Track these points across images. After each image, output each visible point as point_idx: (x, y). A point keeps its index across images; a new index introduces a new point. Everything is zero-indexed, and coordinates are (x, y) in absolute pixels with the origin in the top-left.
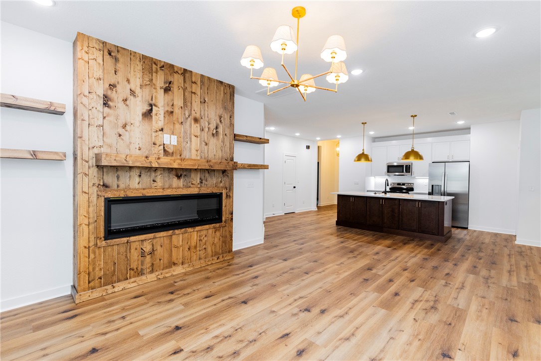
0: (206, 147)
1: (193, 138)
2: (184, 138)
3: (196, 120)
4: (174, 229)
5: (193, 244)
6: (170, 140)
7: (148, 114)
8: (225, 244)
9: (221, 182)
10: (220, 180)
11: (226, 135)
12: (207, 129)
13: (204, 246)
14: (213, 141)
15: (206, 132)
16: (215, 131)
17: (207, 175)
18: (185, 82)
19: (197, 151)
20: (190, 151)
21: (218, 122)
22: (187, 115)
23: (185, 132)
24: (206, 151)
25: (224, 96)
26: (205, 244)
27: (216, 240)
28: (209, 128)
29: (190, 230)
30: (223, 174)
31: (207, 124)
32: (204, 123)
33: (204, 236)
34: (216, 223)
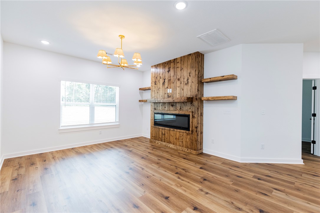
0: (183, 91)
1: (177, 88)
2: (175, 89)
3: (179, 80)
4: (170, 128)
5: (177, 137)
6: (170, 91)
7: (164, 83)
8: (192, 144)
9: (190, 109)
10: (189, 107)
11: (193, 82)
12: (183, 82)
13: (182, 141)
14: (186, 87)
15: (183, 84)
16: (187, 82)
17: (183, 105)
18: (174, 64)
19: (179, 94)
20: (176, 95)
21: (188, 76)
22: (175, 78)
23: (174, 86)
24: (183, 93)
25: (192, 61)
26: (182, 140)
27: (188, 140)
28: (184, 81)
29: (175, 130)
30: (191, 104)
31: (183, 79)
32: (182, 80)
33: (182, 135)
34: (187, 130)
